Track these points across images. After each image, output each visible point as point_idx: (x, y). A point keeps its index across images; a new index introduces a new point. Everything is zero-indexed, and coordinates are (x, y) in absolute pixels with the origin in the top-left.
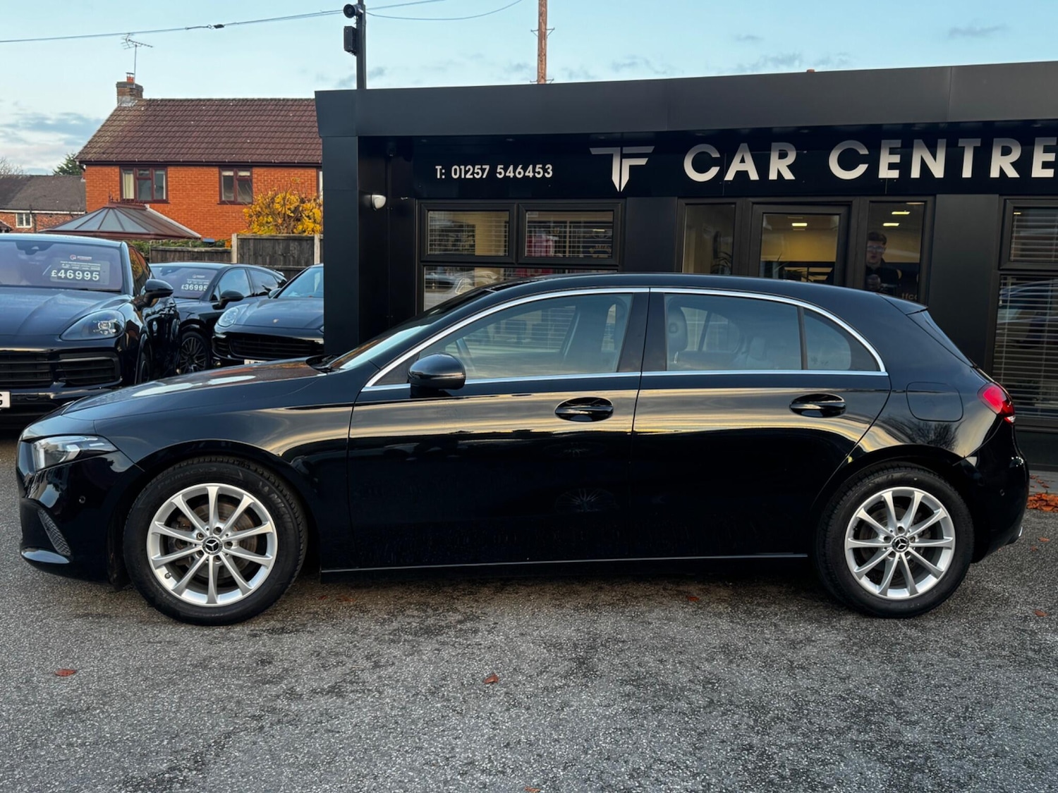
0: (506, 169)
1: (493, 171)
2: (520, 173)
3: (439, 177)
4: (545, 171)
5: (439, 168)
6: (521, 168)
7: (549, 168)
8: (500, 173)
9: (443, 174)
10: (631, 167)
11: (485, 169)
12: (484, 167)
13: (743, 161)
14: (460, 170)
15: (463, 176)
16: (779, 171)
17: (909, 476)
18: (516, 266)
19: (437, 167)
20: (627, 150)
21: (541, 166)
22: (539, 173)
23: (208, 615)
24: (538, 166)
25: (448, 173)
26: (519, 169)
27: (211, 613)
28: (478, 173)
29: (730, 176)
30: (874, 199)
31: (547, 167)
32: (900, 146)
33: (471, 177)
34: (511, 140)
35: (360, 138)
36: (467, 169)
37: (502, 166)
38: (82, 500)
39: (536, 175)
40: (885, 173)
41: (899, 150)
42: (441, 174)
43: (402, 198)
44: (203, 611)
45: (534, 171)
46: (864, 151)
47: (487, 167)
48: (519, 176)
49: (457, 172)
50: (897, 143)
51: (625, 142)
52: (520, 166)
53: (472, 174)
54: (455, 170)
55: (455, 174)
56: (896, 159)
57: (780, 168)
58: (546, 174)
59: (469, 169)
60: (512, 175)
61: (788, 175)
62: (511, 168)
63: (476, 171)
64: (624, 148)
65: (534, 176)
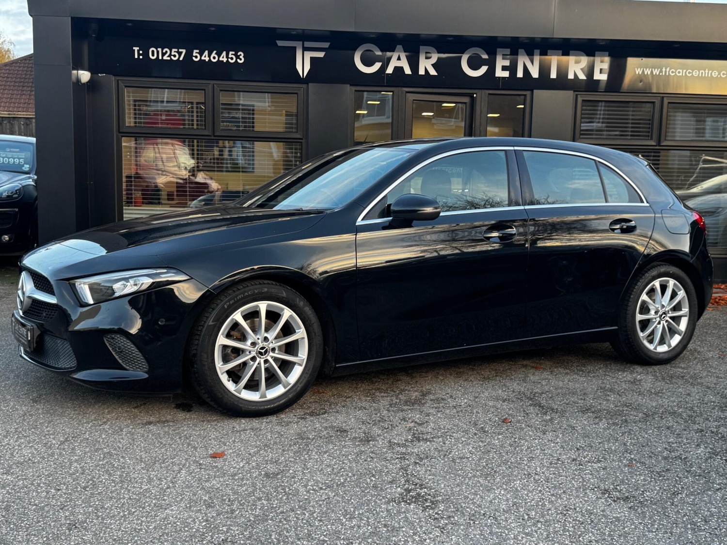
0: (201, 54)
1: (189, 55)
2: (214, 58)
3: (136, 57)
4: (238, 57)
5: (136, 49)
6: (216, 54)
7: (241, 55)
8: (196, 57)
9: (141, 55)
10: (312, 58)
11: (182, 52)
12: (180, 50)
13: (399, 59)
14: (158, 52)
15: (160, 58)
16: (426, 68)
17: (668, 270)
18: (213, 138)
19: (134, 48)
20: (308, 44)
21: (233, 53)
22: (232, 59)
23: (262, 408)
24: (231, 53)
25: (146, 54)
26: (214, 54)
27: (264, 406)
28: (175, 56)
29: (390, 70)
30: (491, 92)
31: (239, 54)
32: (509, 53)
33: (169, 58)
34: (213, 29)
35: (71, 18)
36: (164, 51)
37: (198, 51)
38: (162, 322)
39: (230, 60)
40: (500, 73)
41: (508, 57)
42: (139, 55)
43: (100, 75)
44: (258, 404)
45: (227, 57)
46: (485, 56)
47: (184, 51)
48: (214, 61)
49: (154, 53)
50: (508, 51)
51: (306, 37)
52: (215, 52)
53: (170, 56)
54: (153, 52)
55: (153, 55)
56: (507, 63)
57: (427, 65)
58: (238, 60)
59: (166, 52)
60: (207, 59)
61: (433, 72)
62: (206, 53)
63: (173, 53)
64: (305, 43)
65: (228, 61)
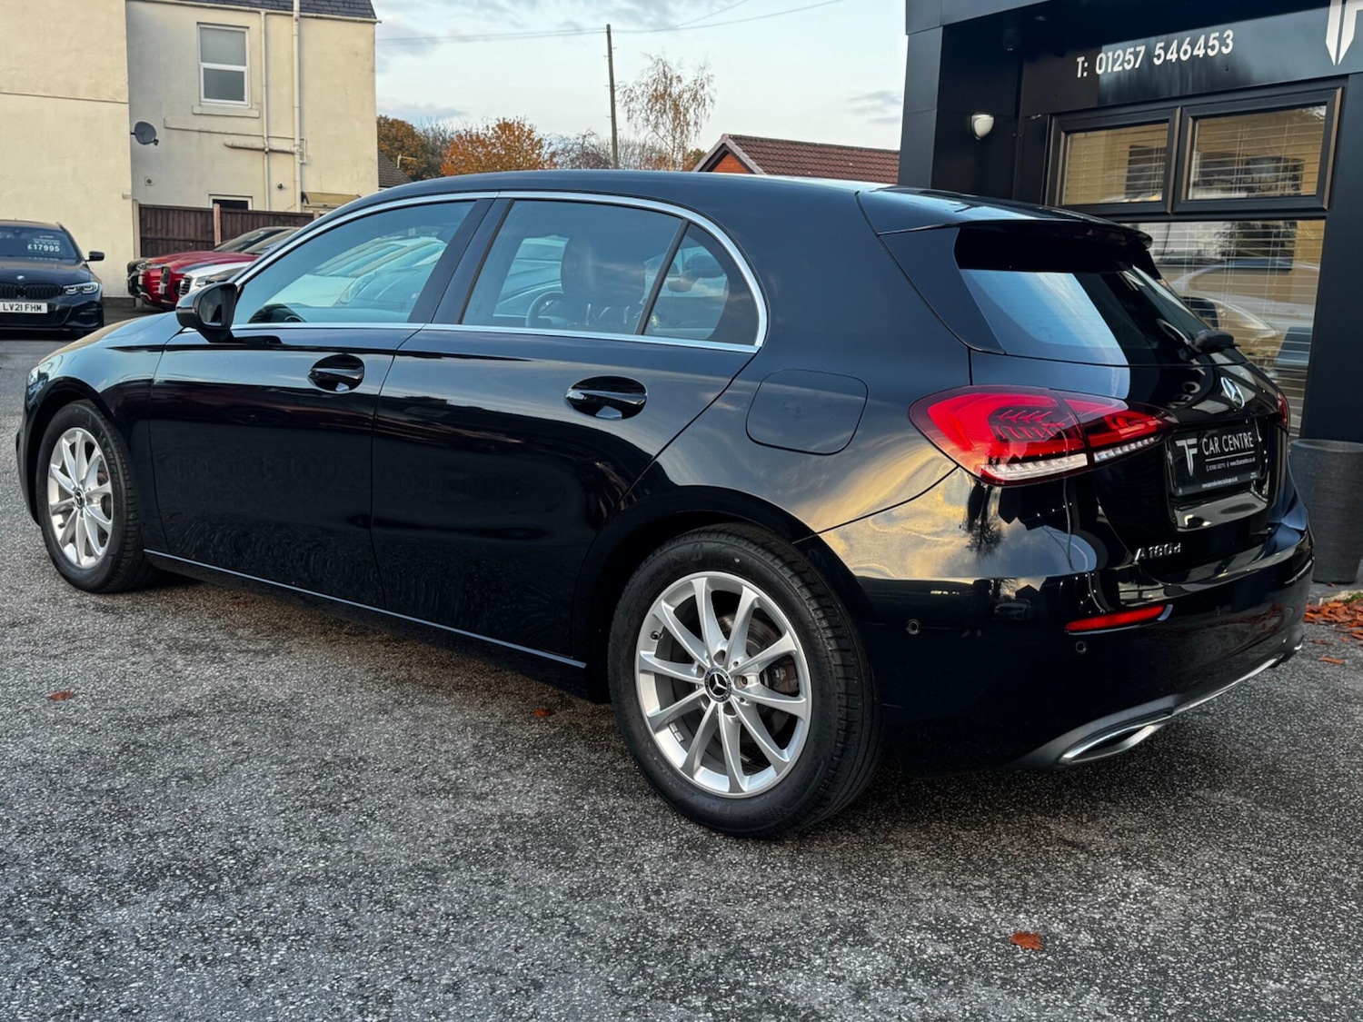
0: (1166, 49)
1: (1149, 55)
2: (1186, 52)
3: (1079, 75)
4: (1223, 43)
5: (1081, 59)
6: (1189, 44)
7: (1228, 37)
8: (1159, 57)
9: (1085, 70)
10: (1359, 15)
11: (1140, 52)
12: (1138, 48)
14: (1108, 58)
15: (1110, 70)
18: (1172, 218)
19: (1078, 59)
21: (1217, 34)
22: (1213, 47)
24: (1213, 35)
25: (1092, 67)
26: (1185, 45)
28: (1129, 62)
31: (1225, 35)
33: (1120, 69)
35: (945, 27)
36: (1116, 56)
37: (1162, 45)
39: (1209, 51)
43: (1033, 118)
45: (1206, 45)
47: (1142, 49)
48: (1185, 58)
49: (1103, 63)
52: (1188, 41)
53: (1122, 64)
54: (1101, 60)
55: (1101, 67)
58: (1224, 49)
59: (1119, 56)
60: (1174, 57)
62: (1175, 45)
63: (1127, 57)
65: (1206, 53)
